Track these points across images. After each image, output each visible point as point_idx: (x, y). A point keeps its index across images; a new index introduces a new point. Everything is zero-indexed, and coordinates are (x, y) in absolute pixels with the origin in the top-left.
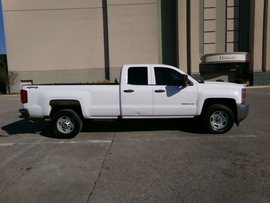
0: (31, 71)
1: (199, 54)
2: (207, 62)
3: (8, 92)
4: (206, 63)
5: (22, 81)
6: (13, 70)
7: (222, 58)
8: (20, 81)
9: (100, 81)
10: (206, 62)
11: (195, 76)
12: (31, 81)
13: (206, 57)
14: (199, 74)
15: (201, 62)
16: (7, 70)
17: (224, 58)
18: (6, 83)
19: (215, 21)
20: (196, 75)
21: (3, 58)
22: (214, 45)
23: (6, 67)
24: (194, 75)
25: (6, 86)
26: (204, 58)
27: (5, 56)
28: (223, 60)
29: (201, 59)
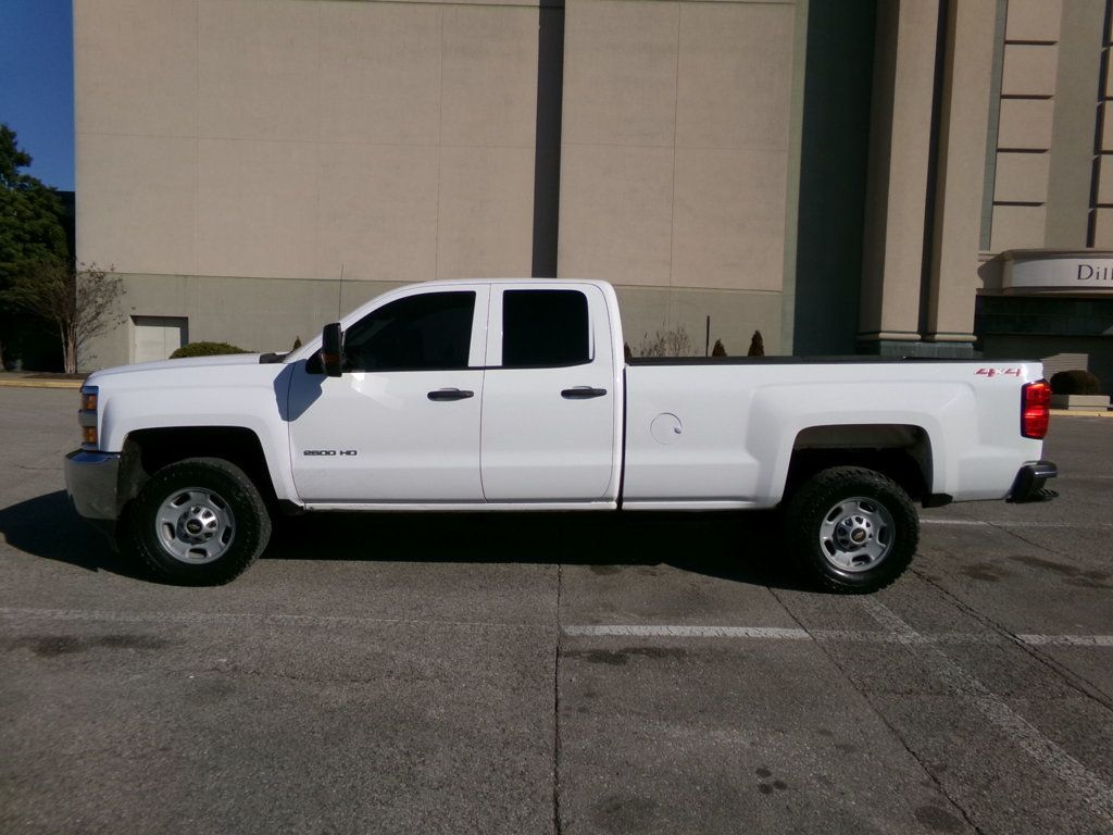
0: (186, 276)
1: (981, 249)
2: (1014, 285)
3: (70, 368)
4: (1003, 290)
5: (137, 320)
6: (101, 267)
7: (1086, 272)
8: (130, 320)
10: (1004, 286)
11: (954, 345)
12: (181, 322)
13: (1010, 264)
14: (974, 338)
15: (980, 284)
17: (1095, 274)
18: (64, 321)
19: (1050, 103)
20: (960, 345)
21: (57, 207)
22: (1040, 212)
23: (65, 252)
24: (948, 345)
25: (66, 337)
26: (995, 267)
27: (68, 199)
28: (1092, 282)
29: (981, 272)
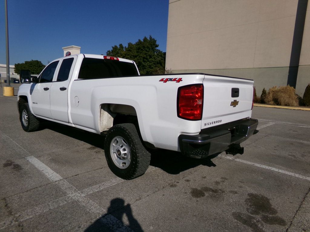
9: (276, 87)
16: (165, 67)
